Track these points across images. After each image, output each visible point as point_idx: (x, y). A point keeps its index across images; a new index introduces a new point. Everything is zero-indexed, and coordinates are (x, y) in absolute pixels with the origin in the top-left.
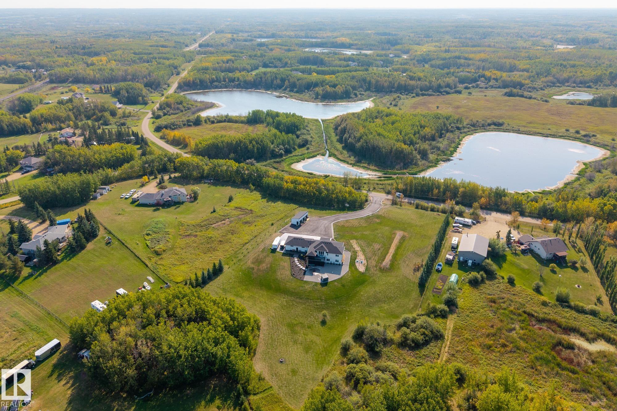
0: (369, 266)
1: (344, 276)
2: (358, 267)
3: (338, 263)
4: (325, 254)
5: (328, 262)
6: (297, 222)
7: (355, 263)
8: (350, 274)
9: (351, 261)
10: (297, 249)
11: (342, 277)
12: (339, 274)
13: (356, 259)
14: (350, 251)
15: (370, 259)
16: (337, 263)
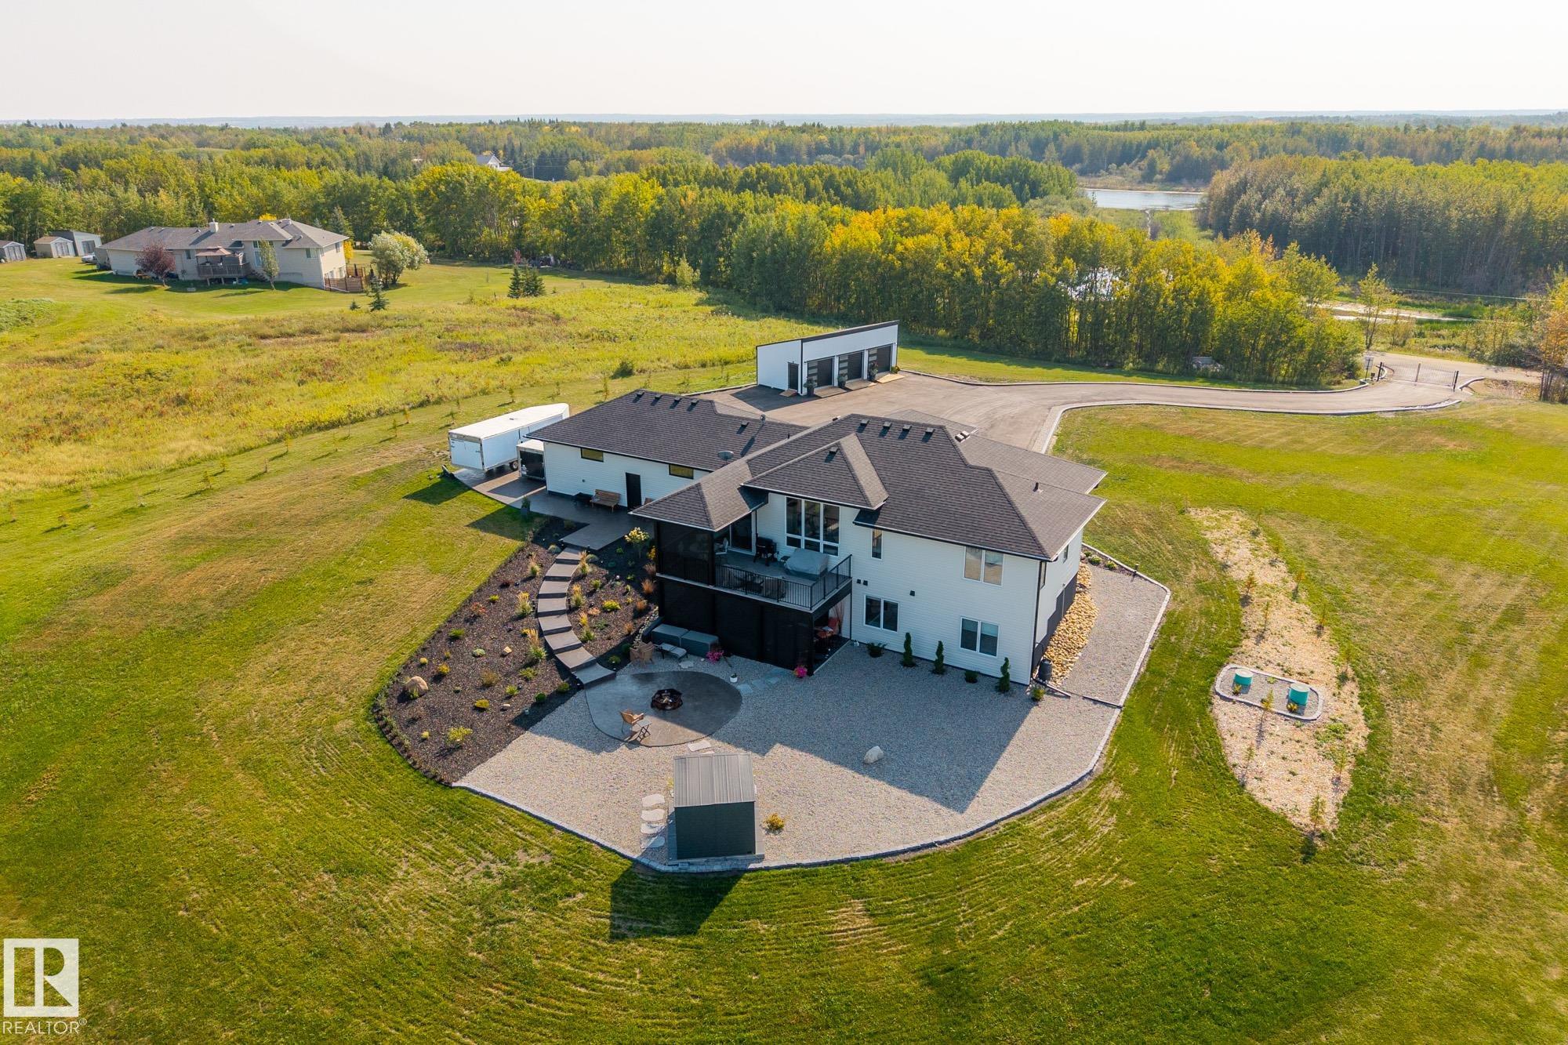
0: (1397, 767)
1: (1013, 826)
2: (1235, 750)
3: (988, 665)
4: (854, 539)
5: (879, 635)
6: (793, 369)
7: (1204, 696)
8: (1101, 823)
9: (1152, 670)
10: (633, 483)
11: (974, 844)
12: (957, 796)
13: (1223, 655)
14: (1168, 576)
15: (1412, 684)
16: (974, 660)
